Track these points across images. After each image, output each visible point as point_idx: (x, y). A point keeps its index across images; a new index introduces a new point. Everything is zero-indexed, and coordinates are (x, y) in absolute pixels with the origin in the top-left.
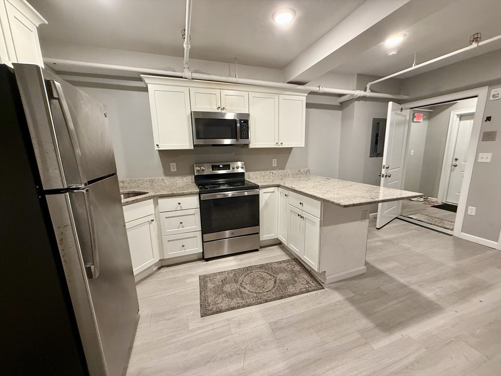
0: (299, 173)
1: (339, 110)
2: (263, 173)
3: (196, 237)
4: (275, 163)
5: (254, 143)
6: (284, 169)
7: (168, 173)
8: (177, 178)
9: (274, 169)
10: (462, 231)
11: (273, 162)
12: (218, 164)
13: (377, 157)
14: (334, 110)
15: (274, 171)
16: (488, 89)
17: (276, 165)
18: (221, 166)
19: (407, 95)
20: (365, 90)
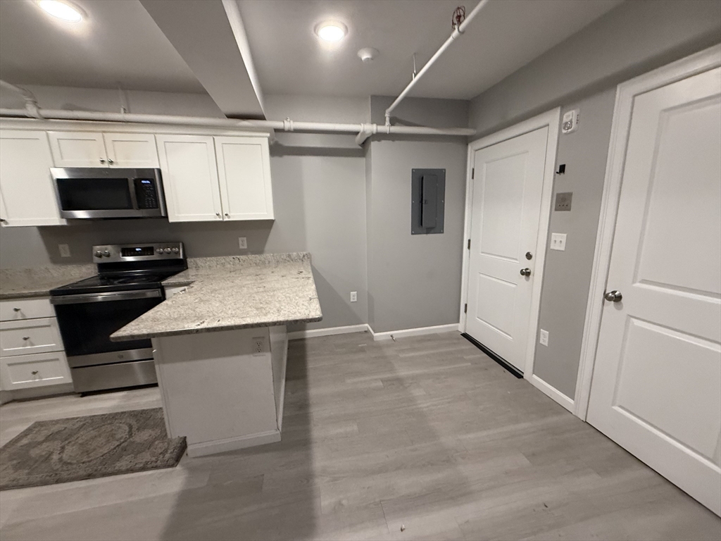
0: (288, 259)
1: (360, 156)
2: (222, 259)
3: (57, 360)
4: (243, 243)
5: (176, 215)
6: (261, 252)
7: (56, 259)
8: (70, 267)
9: (244, 252)
10: (534, 373)
11: (240, 242)
12: (133, 246)
13: (427, 233)
14: (353, 156)
15: (242, 257)
16: (561, 111)
17: (246, 247)
18: (137, 250)
19: (475, 128)
20: (384, 124)
